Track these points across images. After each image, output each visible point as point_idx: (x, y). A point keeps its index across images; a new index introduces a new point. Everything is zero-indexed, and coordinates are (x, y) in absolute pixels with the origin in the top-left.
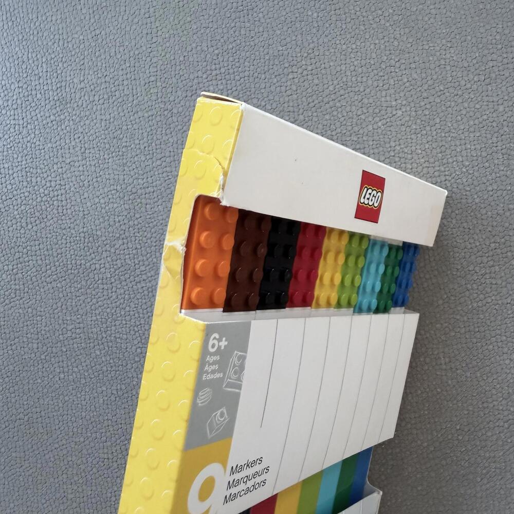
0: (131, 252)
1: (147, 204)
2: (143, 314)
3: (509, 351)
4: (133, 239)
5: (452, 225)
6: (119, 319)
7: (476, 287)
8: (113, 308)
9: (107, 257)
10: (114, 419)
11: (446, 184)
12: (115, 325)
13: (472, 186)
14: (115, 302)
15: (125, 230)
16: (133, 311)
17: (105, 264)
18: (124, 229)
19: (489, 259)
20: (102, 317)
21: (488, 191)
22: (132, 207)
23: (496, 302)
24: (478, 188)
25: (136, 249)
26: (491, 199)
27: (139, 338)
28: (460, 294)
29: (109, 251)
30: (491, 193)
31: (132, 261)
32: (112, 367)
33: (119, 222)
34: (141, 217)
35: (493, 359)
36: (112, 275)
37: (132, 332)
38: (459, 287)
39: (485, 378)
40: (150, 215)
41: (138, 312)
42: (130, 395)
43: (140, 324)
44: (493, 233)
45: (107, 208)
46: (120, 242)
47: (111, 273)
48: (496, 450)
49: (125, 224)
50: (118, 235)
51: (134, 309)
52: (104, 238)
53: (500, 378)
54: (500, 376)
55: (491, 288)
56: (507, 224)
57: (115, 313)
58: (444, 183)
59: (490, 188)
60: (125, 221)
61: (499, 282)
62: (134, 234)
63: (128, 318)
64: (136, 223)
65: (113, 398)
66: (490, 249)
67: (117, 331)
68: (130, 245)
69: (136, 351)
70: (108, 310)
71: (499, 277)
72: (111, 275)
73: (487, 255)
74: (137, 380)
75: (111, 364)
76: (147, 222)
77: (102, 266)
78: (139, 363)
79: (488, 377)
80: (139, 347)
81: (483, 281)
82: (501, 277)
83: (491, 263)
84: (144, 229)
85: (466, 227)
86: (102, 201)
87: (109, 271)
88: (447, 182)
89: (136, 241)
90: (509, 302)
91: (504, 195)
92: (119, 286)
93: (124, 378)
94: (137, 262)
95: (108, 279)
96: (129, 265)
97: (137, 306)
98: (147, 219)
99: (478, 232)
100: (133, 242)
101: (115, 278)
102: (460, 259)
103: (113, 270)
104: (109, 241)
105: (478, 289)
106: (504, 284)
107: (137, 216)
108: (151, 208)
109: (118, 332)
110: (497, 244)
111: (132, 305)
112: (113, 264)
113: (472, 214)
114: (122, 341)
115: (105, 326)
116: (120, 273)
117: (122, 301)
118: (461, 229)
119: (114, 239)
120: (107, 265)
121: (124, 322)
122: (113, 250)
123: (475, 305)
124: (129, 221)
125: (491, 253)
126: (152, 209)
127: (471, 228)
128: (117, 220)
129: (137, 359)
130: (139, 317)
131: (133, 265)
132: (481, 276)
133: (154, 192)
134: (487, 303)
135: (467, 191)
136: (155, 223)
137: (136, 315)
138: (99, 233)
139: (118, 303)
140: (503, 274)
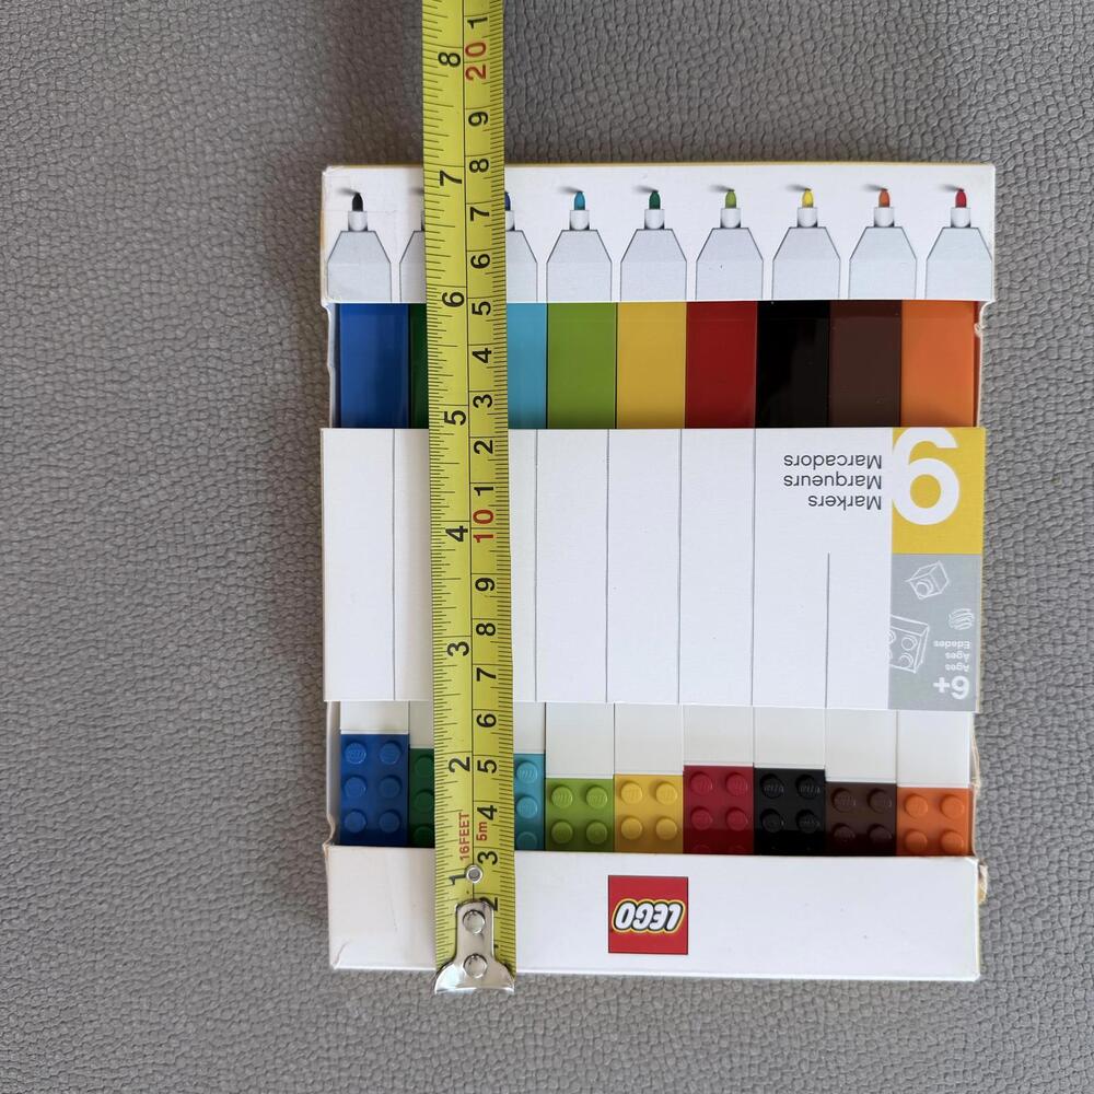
0: (1009, 947)
1: (964, 1049)
2: (990, 812)
3: (219, 703)
4: (1001, 977)
5: (318, 961)
6: (1048, 803)
7: (277, 834)
8: (1060, 827)
9: (1065, 940)
10: (1074, 577)
11: (329, 1042)
12: (1058, 788)
13: (278, 1033)
14: (1053, 839)
15: (1019, 996)
16: (1012, 819)
17: (1072, 926)
18: (1020, 1001)
19: (249, 890)
20: (1086, 807)
21: (248, 1020)
22: (999, 1045)
23: (240, 803)
24: (267, 1028)
25: (996, 956)
26: (244, 1005)
27: (1004, 757)
28: (307, 823)
29: (1060, 953)
30: (242, 1016)
31: (1007, 929)
32: (1073, 695)
33: (1031, 1016)
34: (980, 1023)
35: (252, 689)
36: (1056, 899)
37: (1020, 771)
38: (308, 836)
39: (268, 651)
40: (956, 1027)
41: (1002, 815)
42: (1033, 630)
43: (998, 789)
44: (241, 939)
45: (1056, 1047)
46: (1031, 970)
47: (1058, 905)
48: (253, 507)
49: (1018, 1010)
50: (1034, 987)
51: (1009, 822)
52: (1070, 981)
53: (240, 650)
54: (239, 654)
55: (249, 831)
56: (214, 954)
57: (1058, 815)
58: (331, 1045)
59: (245, 1026)
60: (1017, 1015)
61: (232, 843)
62: (997, 988)
63: (1028, 803)
64: (992, 1011)
65: (1075, 624)
66: (247, 909)
67: (1056, 776)
68: (1010, 963)
69: (1013, 729)
70: (1072, 822)
71: (232, 853)
72: (1059, 901)
73: (254, 898)
74: (1016, 664)
75: (1073, 700)
76: (966, 1010)
77: (1077, 922)
78: (1009, 702)
79: (263, 653)
80: (1004, 738)
81: (263, 847)
82: (229, 851)
83: (247, 881)
84: (974, 997)
85: (292, 956)
86: (1066, 1062)
87: (1063, 910)
88: (326, 1046)
89: (994, 970)
90: (215, 802)
91: (219, 1011)
92: (1042, 875)
93: (1044, 670)
94: (997, 926)
95: (1066, 891)
96: (1014, 921)
97: (1005, 830)
98: (967, 1019)
99: (269, 944)
100: (1002, 968)
101: (1049, 893)
102: (305, 893)
103: (1055, 911)
104: (1058, 974)
105: (274, 831)
106: (224, 839)
107: (987, 1026)
108: (954, 1039)
109: (1052, 773)
110: (234, 916)
111: (1015, 831)
112: (1053, 923)
113: (279, 980)
114: (1043, 752)
115: (1081, 787)
116: (1036, 903)
117: (1038, 843)
118: (302, 952)
119: (1047, 980)
120: (1067, 922)
121: (1037, 795)
122: (1051, 954)
123: (280, 800)
124: (1007, 1015)
125: (247, 901)
126: (951, 1038)
127: (282, 953)
128: (1036, 1021)
129: (1013, 712)
130: (999, 805)
131: (1006, 921)
132: (266, 855)
133: (946, 1075)
134: (257, 802)
135: (288, 1025)
136: (949, 1008)
137: (1006, 809)
138: (1080, 994)
139: (1048, 837)
140: (225, 857)
